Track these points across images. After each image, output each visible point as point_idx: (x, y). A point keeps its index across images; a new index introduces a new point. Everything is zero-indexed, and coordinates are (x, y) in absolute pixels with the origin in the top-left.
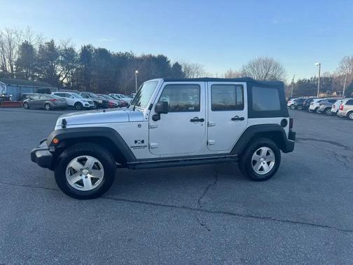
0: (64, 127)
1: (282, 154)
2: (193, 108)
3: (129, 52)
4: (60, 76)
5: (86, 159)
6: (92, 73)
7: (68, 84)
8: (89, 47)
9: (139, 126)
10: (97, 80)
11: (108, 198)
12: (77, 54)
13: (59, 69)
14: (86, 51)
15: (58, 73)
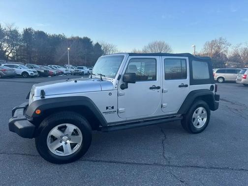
0: (43, 97)
1: (211, 112)
2: (151, 78)
3: (62, 34)
4: (6, 51)
5: (65, 127)
6: (33, 49)
7: (13, 58)
8: (30, 29)
9: (110, 94)
10: (37, 54)
11: (85, 160)
12: (20, 35)
13: (5, 47)
14: (27, 32)
15: (5, 49)
